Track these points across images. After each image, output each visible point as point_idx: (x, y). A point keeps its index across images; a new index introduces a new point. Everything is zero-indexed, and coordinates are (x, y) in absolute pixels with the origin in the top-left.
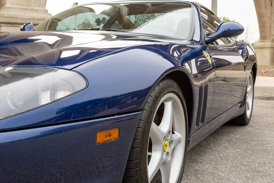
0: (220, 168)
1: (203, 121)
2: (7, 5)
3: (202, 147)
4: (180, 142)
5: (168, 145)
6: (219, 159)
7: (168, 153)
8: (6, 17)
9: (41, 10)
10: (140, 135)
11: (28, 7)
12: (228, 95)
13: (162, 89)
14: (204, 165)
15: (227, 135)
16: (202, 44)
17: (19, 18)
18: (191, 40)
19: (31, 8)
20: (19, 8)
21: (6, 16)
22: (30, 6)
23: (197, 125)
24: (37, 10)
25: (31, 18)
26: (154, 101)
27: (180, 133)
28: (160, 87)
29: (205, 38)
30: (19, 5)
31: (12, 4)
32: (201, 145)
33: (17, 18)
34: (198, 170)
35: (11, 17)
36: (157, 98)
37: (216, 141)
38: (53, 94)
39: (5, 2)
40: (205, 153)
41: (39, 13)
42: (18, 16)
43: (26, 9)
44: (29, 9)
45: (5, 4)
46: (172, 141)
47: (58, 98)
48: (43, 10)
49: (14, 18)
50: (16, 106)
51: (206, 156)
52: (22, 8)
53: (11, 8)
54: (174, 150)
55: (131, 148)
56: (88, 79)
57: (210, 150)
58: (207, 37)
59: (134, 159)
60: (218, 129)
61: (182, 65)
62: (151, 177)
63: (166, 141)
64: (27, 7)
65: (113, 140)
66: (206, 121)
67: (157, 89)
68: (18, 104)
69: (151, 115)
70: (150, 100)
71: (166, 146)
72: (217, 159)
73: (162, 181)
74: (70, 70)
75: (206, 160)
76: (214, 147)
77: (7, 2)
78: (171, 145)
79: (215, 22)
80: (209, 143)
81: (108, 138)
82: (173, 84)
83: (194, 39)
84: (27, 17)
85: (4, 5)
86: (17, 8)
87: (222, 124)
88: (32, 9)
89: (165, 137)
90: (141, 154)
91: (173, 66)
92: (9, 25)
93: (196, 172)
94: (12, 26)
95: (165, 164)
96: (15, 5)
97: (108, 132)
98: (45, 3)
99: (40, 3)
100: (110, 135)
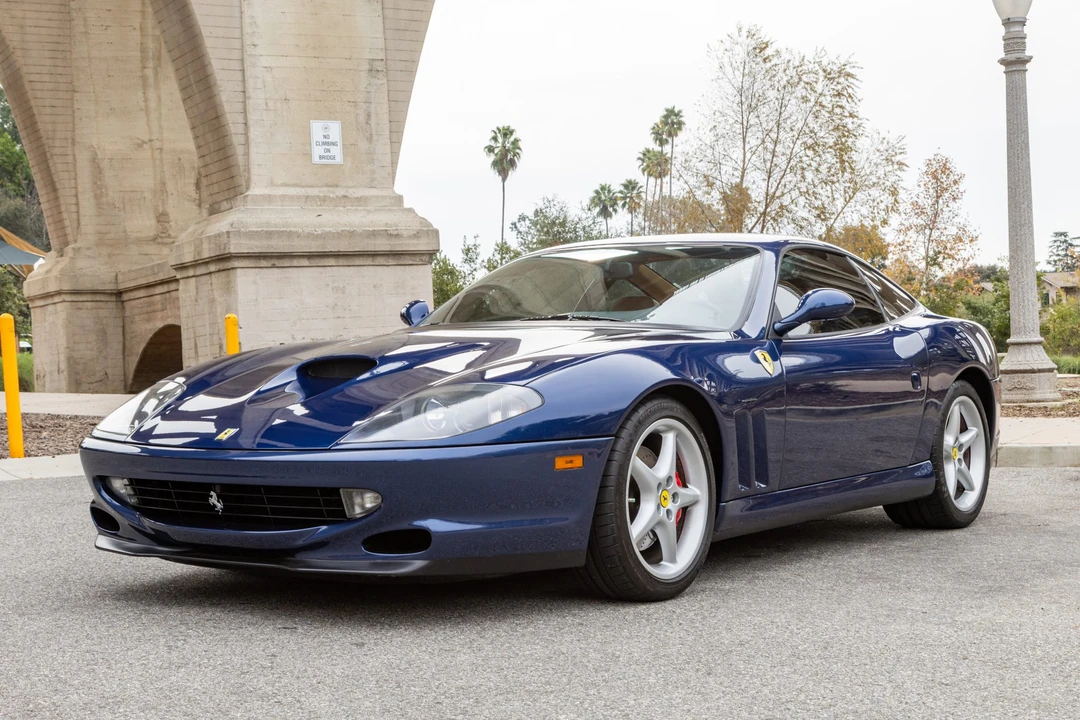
2: (255, 190)
4: (696, 501)
5: (669, 499)
7: (668, 511)
8: (252, 235)
9: (378, 198)
11: (331, 189)
16: (763, 338)
17: (299, 236)
18: (735, 332)
19: (340, 192)
20: (298, 198)
21: (253, 231)
22: (336, 186)
24: (361, 201)
25: (343, 231)
27: (699, 489)
29: (775, 323)
30: (296, 185)
31: (272, 184)
33: (290, 234)
35: (269, 234)
38: (505, 413)
39: (248, 180)
41: (369, 211)
42: (292, 229)
43: (324, 200)
44: (331, 200)
45: (248, 188)
46: (676, 494)
47: (510, 417)
48: (385, 197)
49: (280, 234)
52: (307, 197)
53: (269, 199)
55: (602, 485)
56: (543, 396)
58: (779, 322)
62: (638, 535)
63: (665, 491)
64: (325, 189)
65: (576, 468)
66: (775, 484)
68: (466, 427)
71: (665, 499)
73: (663, 555)
74: (523, 386)
77: (254, 178)
78: (673, 499)
81: (569, 465)
84: (328, 229)
85: (243, 188)
86: (292, 198)
88: (345, 196)
89: (660, 484)
92: (263, 263)
94: (274, 266)
95: (664, 526)
96: (285, 185)
97: (569, 459)
98: (389, 170)
99: (373, 172)
100: (571, 462)
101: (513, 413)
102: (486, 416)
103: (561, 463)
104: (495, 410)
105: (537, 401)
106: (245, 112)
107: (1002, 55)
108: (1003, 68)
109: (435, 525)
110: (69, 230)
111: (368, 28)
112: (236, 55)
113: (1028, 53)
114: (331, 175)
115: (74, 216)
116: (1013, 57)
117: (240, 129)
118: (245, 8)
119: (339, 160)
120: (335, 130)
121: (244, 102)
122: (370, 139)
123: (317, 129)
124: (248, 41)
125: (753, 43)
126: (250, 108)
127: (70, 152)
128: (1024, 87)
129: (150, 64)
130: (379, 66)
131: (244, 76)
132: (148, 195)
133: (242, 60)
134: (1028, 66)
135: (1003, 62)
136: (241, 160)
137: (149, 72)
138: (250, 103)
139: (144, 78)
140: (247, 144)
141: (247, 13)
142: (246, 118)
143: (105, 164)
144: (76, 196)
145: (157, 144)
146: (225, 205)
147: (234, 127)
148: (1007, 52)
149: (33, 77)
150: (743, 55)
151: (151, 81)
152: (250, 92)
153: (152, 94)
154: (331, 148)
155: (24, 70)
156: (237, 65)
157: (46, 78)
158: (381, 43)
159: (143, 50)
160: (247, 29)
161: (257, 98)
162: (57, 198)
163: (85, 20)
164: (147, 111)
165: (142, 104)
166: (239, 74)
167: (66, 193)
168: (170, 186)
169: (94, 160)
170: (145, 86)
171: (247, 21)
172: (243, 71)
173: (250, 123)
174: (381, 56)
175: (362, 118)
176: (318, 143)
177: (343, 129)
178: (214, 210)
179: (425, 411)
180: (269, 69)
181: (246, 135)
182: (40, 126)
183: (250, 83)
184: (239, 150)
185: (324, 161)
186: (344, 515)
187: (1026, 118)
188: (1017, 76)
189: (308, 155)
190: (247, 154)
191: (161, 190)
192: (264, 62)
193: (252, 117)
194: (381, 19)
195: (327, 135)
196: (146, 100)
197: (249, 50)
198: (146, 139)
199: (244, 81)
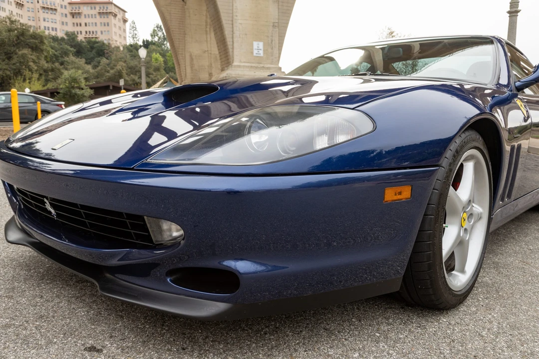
0: (532, 263)
1: (509, 196)
2: (235, 63)
3: (500, 236)
4: (480, 218)
5: (466, 220)
6: (528, 252)
7: (466, 230)
9: (273, 68)
10: (435, 199)
11: (259, 64)
12: (534, 171)
13: (464, 142)
14: (506, 258)
15: (536, 223)
16: (512, 91)
18: (497, 85)
19: (262, 65)
20: (248, 67)
22: (261, 63)
23: (502, 200)
26: (454, 156)
27: (481, 207)
28: (462, 139)
29: (515, 82)
30: (248, 63)
31: (241, 62)
32: (498, 233)
34: (498, 263)
36: (458, 153)
37: (519, 230)
38: (331, 138)
39: (233, 60)
40: (506, 244)
41: (271, 72)
43: (257, 68)
44: (259, 68)
45: (233, 63)
46: (471, 214)
47: (338, 142)
48: (276, 68)
50: (286, 152)
51: (507, 247)
52: (251, 66)
53: (239, 66)
54: (472, 227)
55: (424, 215)
56: (376, 121)
57: (512, 240)
58: (519, 81)
59: (427, 230)
60: (521, 215)
61: (491, 111)
63: (465, 213)
64: (257, 64)
65: (404, 200)
66: (513, 198)
67: (458, 141)
68: (289, 150)
69: (450, 174)
70: (449, 154)
71: (464, 220)
72: (525, 252)
73: (454, 266)
74: (353, 109)
75: (508, 252)
76: (518, 236)
77: (235, 60)
78: (469, 219)
79: (522, 63)
80: (510, 231)
81: (399, 197)
82: (478, 137)
83: (500, 82)
85: (231, 63)
86: (246, 67)
87: (528, 209)
88: (263, 67)
89: (464, 207)
90: (435, 224)
91: (478, 112)
93: (496, 266)
95: (461, 244)
96: (244, 62)
97: (398, 189)
98: (278, 59)
99: (273, 59)
100: (400, 193)
101: (341, 138)
102: (311, 140)
103: (390, 195)
104: (321, 134)
105: (368, 126)
106: (233, 38)
107: (509, 9)
108: (508, 15)
109: (243, 266)
110: (183, 77)
111: (273, 11)
112: (231, 19)
113: (519, 9)
114: (259, 60)
115: (185, 73)
116: (514, 10)
117: (231, 43)
118: (234, 4)
119: (262, 55)
120: (261, 45)
121: (233, 35)
122: (272, 49)
123: (255, 44)
124: (235, 14)
125: (389, 31)
126: (234, 36)
127: (184, 53)
128: (516, 22)
129: (208, 27)
130: (276, 24)
131: (233, 26)
132: (206, 67)
133: (232, 21)
134: (519, 14)
135: (509, 12)
136: (231, 53)
137: (208, 29)
138: (234, 35)
139: (206, 31)
140: (233, 48)
141: (235, 5)
142: (233, 40)
143: (194, 57)
144: (185, 67)
145: (210, 52)
146: (226, 68)
147: (229, 43)
148: (511, 8)
149: (173, 29)
150: (386, 35)
151: (208, 32)
152: (235, 31)
153: (208, 36)
154: (259, 51)
155: (171, 27)
156: (231, 22)
157: (177, 30)
158: (277, 17)
159: (206, 22)
160: (234, 10)
161: (237, 33)
162: (180, 67)
163: (189, 12)
164: (207, 41)
165: (205, 39)
166: (231, 25)
167: (182, 66)
168: (213, 65)
169: (191, 56)
170: (206, 34)
171: (234, 7)
172: (232, 24)
173: (234, 41)
174: (277, 21)
175: (270, 41)
176: (255, 49)
177: (264, 45)
178: (223, 70)
179: (249, 133)
180: (241, 24)
181: (233, 45)
182: (175, 45)
183: (235, 28)
184: (231, 50)
185: (257, 55)
186: (151, 241)
187: (515, 34)
188: (514, 18)
189: (252, 53)
190: (233, 52)
191: (210, 66)
192: (240, 21)
193: (235, 40)
194: (277, 9)
195: (258, 47)
196: (207, 38)
197: (235, 17)
198: (206, 50)
199: (233, 28)
